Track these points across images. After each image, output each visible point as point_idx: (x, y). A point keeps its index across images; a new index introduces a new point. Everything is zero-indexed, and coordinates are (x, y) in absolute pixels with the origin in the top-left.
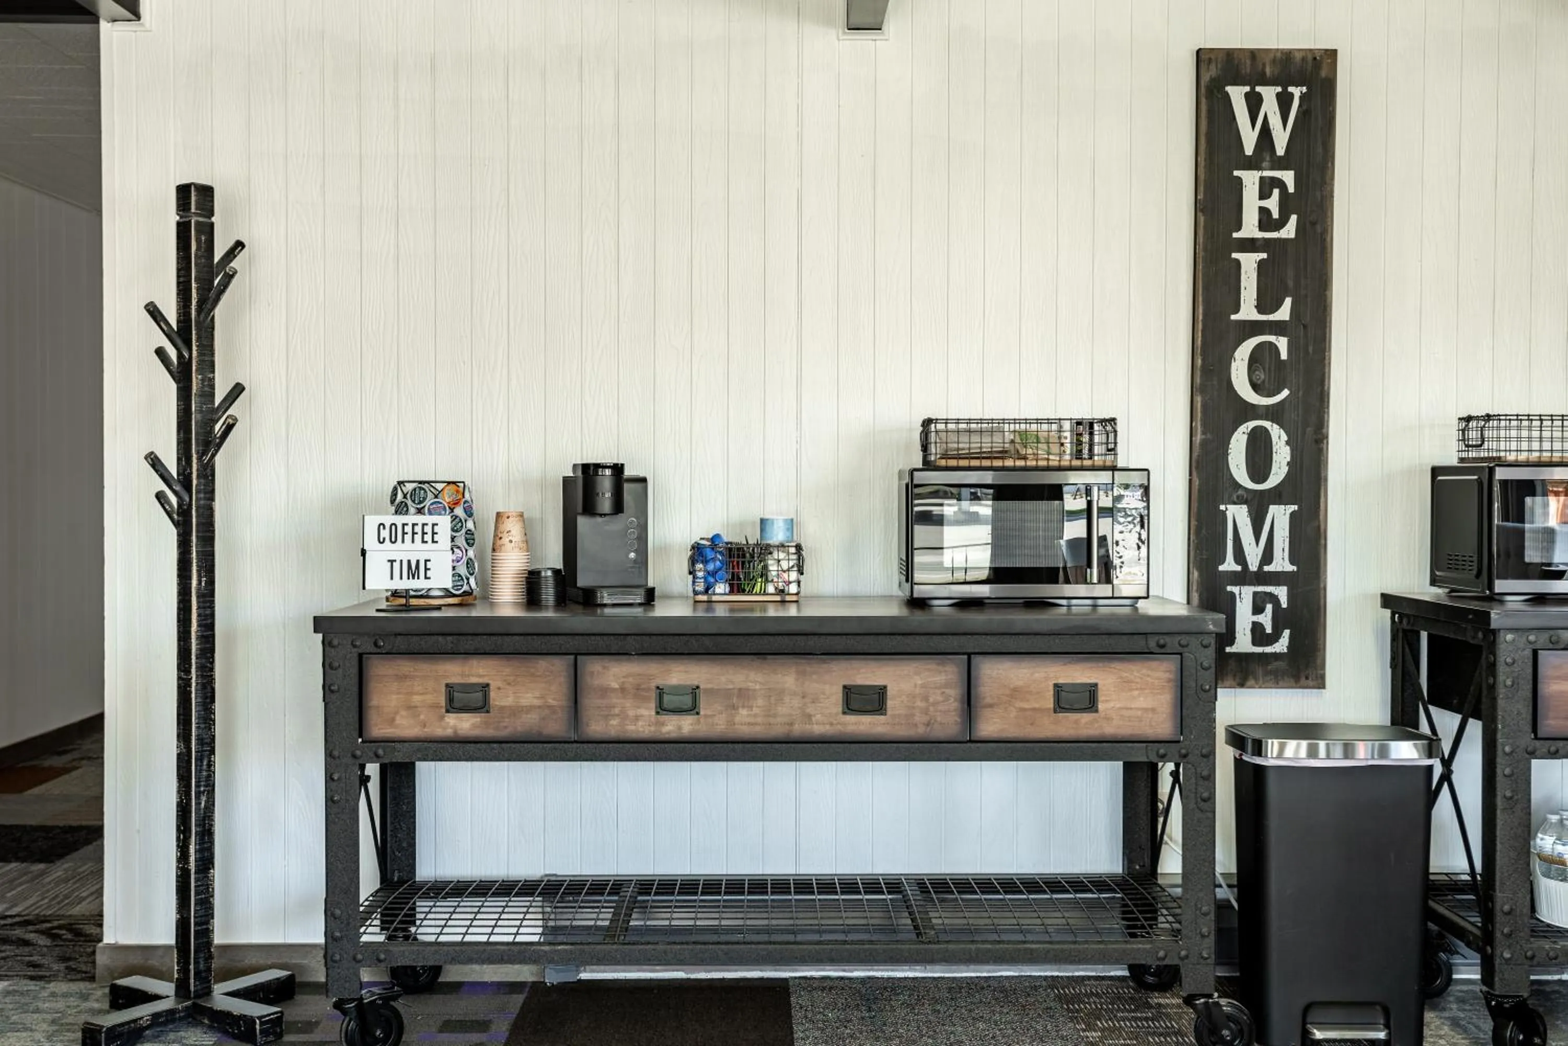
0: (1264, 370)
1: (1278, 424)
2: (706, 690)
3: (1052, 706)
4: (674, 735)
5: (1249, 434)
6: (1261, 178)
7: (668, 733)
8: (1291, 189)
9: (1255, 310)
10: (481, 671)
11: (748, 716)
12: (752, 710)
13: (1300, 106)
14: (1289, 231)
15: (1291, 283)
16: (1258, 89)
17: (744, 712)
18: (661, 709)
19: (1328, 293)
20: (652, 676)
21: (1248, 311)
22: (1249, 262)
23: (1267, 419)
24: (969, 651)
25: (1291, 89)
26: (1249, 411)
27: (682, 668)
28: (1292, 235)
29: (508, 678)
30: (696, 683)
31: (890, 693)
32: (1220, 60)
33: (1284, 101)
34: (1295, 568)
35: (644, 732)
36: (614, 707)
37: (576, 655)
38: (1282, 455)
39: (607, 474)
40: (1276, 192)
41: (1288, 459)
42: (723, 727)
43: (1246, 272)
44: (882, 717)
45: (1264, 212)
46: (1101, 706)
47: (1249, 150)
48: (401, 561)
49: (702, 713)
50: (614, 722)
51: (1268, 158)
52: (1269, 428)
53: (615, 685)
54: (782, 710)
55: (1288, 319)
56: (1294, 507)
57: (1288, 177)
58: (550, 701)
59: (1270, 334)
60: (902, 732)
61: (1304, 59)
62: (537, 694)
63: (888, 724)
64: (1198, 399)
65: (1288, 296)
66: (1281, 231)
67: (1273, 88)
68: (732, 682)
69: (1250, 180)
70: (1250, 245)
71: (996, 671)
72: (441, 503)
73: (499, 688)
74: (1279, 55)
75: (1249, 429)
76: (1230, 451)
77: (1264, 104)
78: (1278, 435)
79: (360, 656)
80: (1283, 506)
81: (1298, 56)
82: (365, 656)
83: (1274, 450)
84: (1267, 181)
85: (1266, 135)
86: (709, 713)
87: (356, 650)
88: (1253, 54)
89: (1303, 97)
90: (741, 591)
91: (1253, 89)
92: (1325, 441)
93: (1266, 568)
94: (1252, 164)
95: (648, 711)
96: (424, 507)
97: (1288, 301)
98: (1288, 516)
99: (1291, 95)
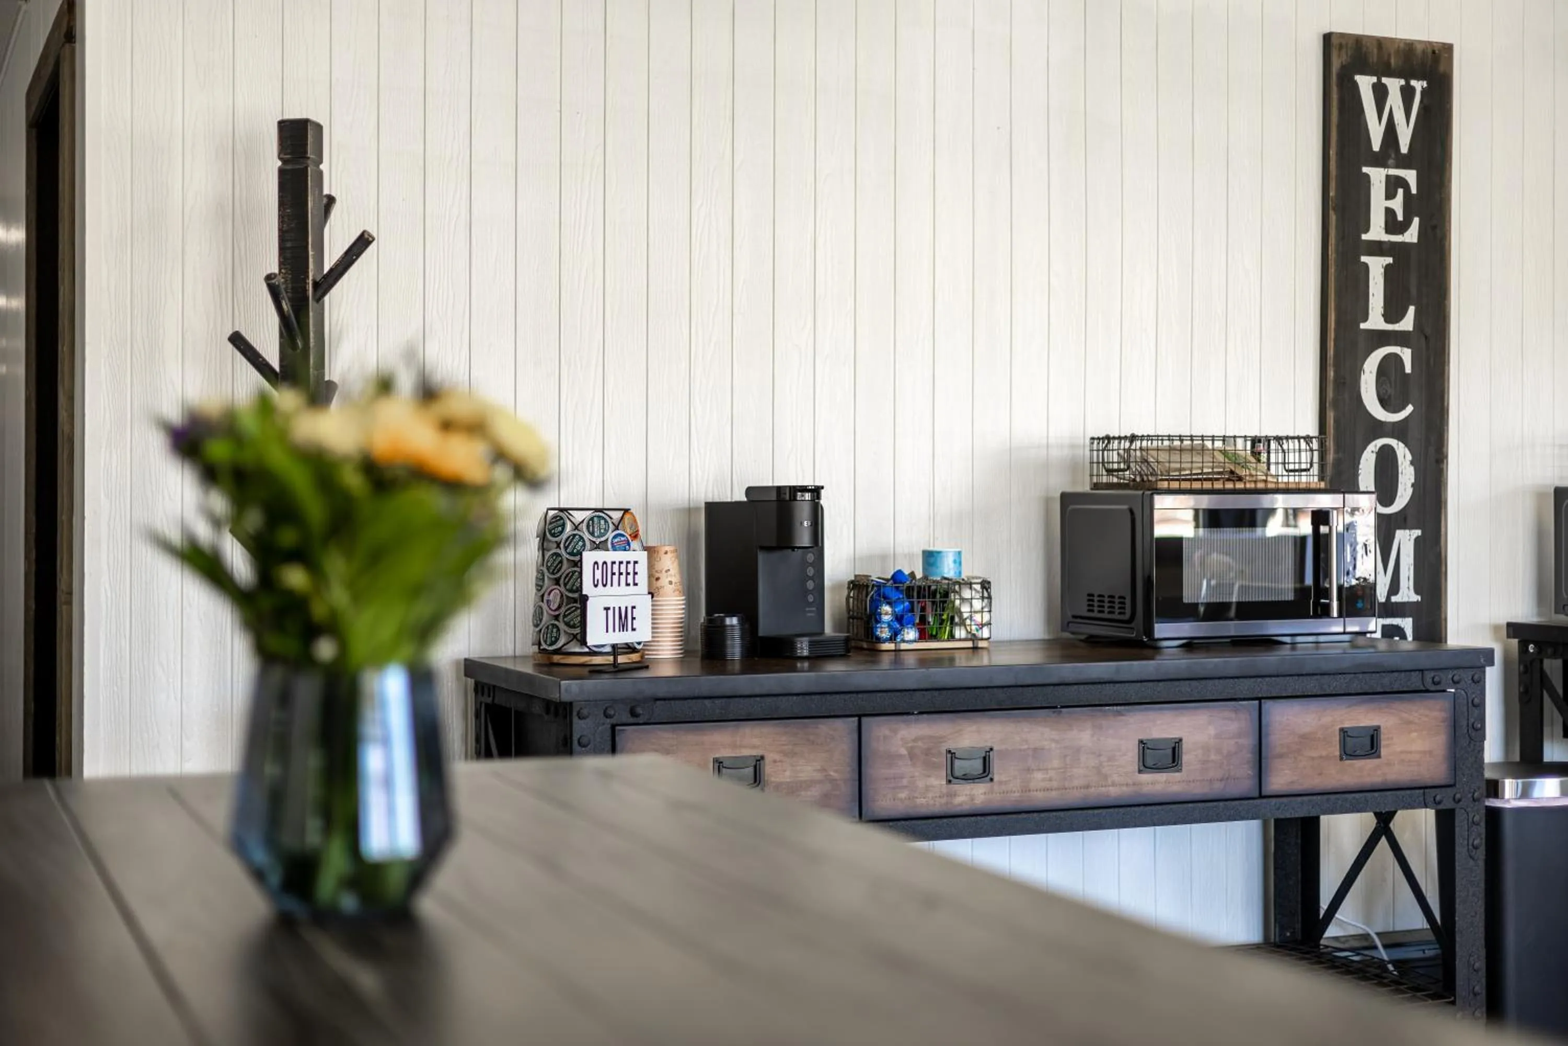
0: (1390, 383)
1: (1403, 442)
2: (1000, 752)
3: (1338, 753)
4: (966, 808)
5: (1377, 453)
6: (1388, 177)
7: (960, 805)
8: (1414, 191)
9: (1382, 319)
10: (756, 741)
11: (1043, 780)
12: (1047, 773)
13: (1421, 102)
14: (1411, 236)
15: (1414, 291)
16: (1384, 80)
17: (1039, 776)
18: (953, 777)
19: (1446, 302)
20: (941, 738)
21: (1375, 321)
22: (1376, 266)
23: (1393, 437)
24: (1260, 695)
25: (1413, 83)
26: (1378, 429)
27: (974, 728)
28: (1415, 240)
29: (786, 747)
30: (989, 744)
31: (1185, 746)
32: (1349, 46)
33: (1407, 94)
34: (1418, 598)
35: (935, 805)
36: (902, 778)
37: (860, 717)
38: (1407, 476)
39: (807, 499)
40: (1400, 192)
41: (1413, 481)
42: (1017, 794)
43: (1374, 278)
44: (1177, 774)
45: (1390, 213)
46: (1383, 752)
47: (1376, 146)
48: (614, 608)
49: (996, 778)
50: (903, 795)
51: (1393, 156)
52: (1395, 446)
53: (903, 751)
54: (1078, 771)
55: (1411, 329)
56: (1418, 532)
57: (1411, 176)
58: (832, 773)
59: (1396, 344)
60: (1198, 790)
61: (1424, 52)
62: (817, 766)
63: (1183, 781)
64: (1331, 415)
65: (1412, 305)
66: (1406, 234)
67: (1398, 80)
68: (1026, 741)
69: (1377, 176)
70: (1377, 248)
71: (1285, 718)
72: (623, 536)
73: (775, 761)
74: (1402, 45)
75: (1378, 448)
76: (1360, 471)
77: (1389, 97)
78: (1403, 454)
79: (613, 727)
80: (1407, 531)
81: (1419, 48)
82: (618, 728)
83: (1400, 471)
84: (1392, 180)
85: (1391, 132)
86: (1004, 778)
87: (608, 720)
88: (1380, 43)
89: (1424, 92)
90: (934, 637)
91: (1379, 80)
92: (1445, 461)
93: (1394, 599)
94: (1379, 160)
95: (938, 781)
96: (607, 539)
97: (1412, 310)
98: (1412, 542)
99: (1413, 90)
